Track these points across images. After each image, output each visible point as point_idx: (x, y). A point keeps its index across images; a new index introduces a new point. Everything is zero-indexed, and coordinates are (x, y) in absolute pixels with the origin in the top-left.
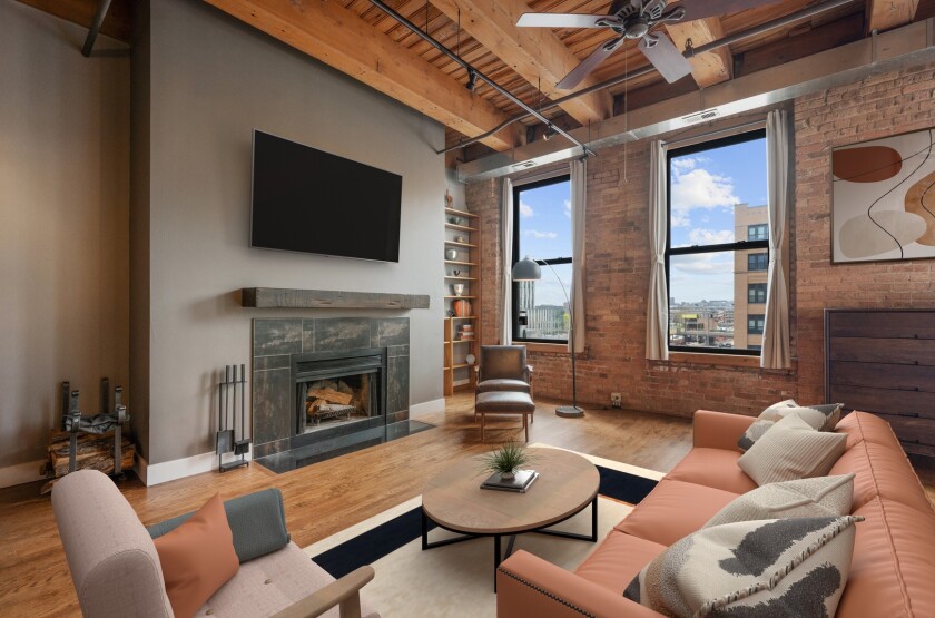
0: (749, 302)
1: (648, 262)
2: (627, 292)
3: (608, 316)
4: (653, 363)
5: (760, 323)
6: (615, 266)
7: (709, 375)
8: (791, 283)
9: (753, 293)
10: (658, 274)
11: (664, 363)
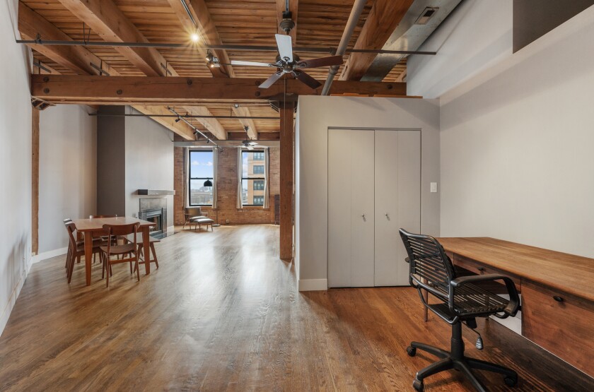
0: (254, 189)
1: (237, 181)
2: (231, 189)
3: (225, 197)
4: (238, 210)
5: (262, 200)
6: (227, 181)
7: (252, 211)
8: (269, 188)
9: (255, 185)
10: (239, 184)
11: (242, 210)
